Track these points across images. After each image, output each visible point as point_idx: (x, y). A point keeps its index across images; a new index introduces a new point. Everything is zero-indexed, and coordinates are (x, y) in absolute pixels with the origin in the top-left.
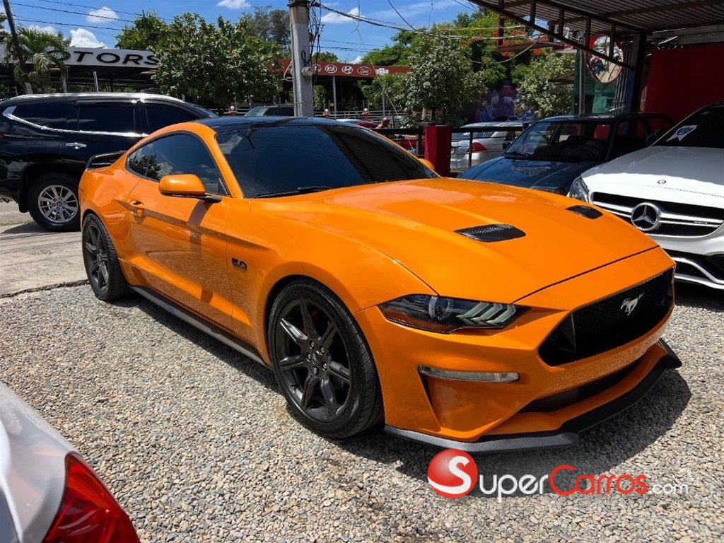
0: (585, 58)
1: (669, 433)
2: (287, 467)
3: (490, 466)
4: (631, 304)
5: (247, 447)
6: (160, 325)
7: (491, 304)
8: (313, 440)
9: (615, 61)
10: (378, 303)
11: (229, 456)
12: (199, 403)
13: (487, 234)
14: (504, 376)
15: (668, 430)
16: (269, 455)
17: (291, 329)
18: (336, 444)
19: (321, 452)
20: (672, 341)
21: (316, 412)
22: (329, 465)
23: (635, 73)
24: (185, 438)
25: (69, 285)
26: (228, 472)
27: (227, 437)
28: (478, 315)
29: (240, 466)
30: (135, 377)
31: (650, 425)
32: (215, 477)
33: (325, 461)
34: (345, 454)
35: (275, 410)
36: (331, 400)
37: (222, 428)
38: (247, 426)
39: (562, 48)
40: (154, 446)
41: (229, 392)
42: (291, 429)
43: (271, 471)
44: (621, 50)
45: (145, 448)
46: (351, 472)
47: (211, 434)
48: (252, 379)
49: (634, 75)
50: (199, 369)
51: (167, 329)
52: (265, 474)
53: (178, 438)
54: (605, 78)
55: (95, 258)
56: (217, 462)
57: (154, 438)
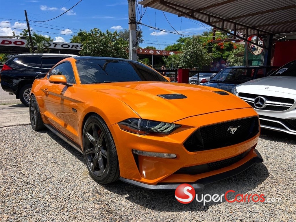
0: (248, 45)
1: (253, 190)
2: (78, 194)
3: (167, 199)
4: (233, 130)
5: (66, 185)
6: (53, 139)
7: (165, 123)
8: (94, 185)
9: (260, 46)
10: (118, 122)
11: (56, 189)
12: (54, 168)
13: (169, 97)
14: (169, 155)
15: (254, 189)
16: (73, 189)
17: (89, 136)
18: (103, 187)
19: (95, 189)
20: (267, 155)
21: (97, 173)
22: (97, 195)
23: (268, 51)
24: (41, 181)
25: (25, 125)
26: (52, 194)
27: (59, 181)
28: (159, 128)
29: (59, 193)
30: (33, 157)
31: (246, 187)
32: (46, 196)
33: (96, 193)
34: (106, 190)
35: (84, 172)
36: (102, 166)
37: (58, 178)
38: (69, 178)
39: (239, 41)
40: (27, 183)
41: (68, 165)
42: (87, 180)
43: (71, 195)
44: (262, 42)
45: (23, 183)
46: (105, 198)
47: (52, 180)
48: (80, 161)
49: (267, 52)
50: (60, 156)
51: (55, 141)
52: (67, 196)
53: (39, 180)
54: (256, 53)
55: (33, 113)
56: (50, 190)
57: (29, 180)
